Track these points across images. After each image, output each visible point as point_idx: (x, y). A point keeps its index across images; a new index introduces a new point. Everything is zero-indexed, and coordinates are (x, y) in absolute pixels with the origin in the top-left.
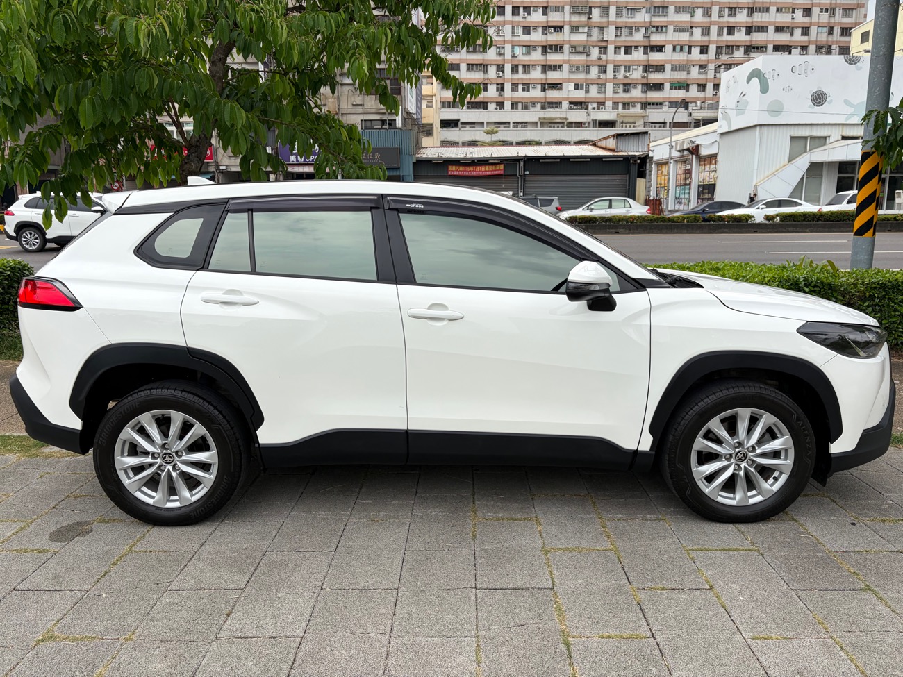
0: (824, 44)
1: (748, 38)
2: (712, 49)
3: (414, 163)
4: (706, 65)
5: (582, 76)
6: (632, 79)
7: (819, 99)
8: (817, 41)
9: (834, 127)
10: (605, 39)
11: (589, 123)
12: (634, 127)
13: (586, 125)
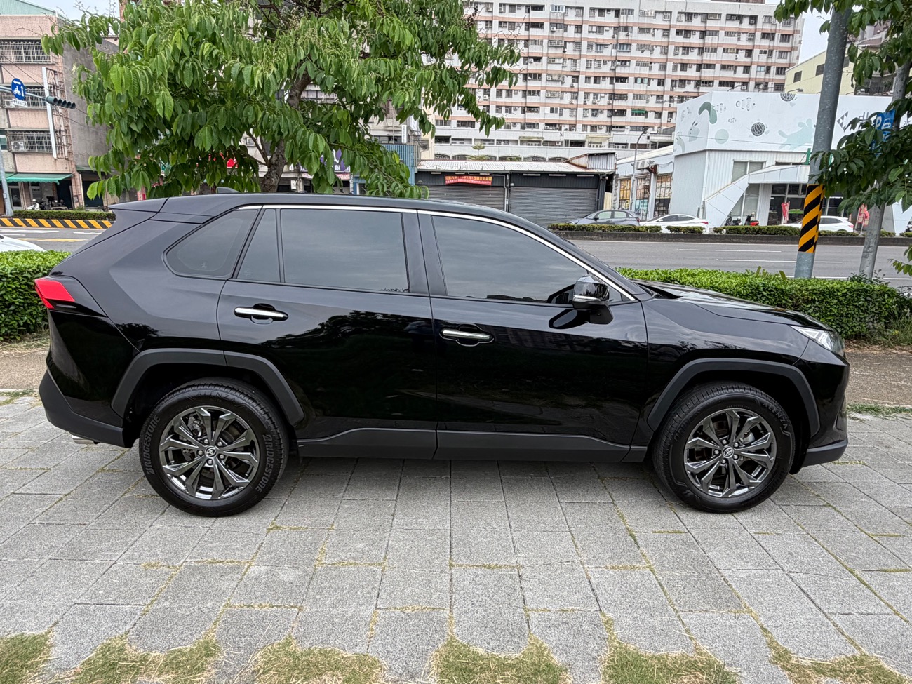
0: (762, 80)
1: (698, 74)
2: (668, 82)
3: (416, 174)
4: (662, 96)
5: (557, 101)
6: (600, 106)
7: (758, 129)
8: (756, 79)
9: (769, 154)
10: (577, 70)
11: (562, 142)
12: (600, 146)
13: (560, 144)
